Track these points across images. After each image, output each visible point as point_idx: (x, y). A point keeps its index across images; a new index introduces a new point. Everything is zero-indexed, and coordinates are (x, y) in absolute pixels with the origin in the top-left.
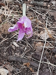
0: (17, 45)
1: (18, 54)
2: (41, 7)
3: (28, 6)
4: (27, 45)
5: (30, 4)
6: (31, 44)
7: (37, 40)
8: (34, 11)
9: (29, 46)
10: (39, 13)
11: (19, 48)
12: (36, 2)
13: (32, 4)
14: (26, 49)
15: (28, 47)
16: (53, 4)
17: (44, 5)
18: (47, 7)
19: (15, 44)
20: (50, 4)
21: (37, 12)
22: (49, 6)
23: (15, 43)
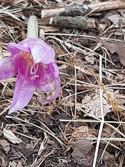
1: (20, 163)
2: (80, 30)
4: (46, 137)
5: (48, 25)
6: (57, 133)
7: (75, 120)
8: (61, 41)
9: (52, 138)
10: (74, 47)
11: (20, 147)
12: (65, 18)
13: (54, 25)
14: (42, 147)
16: (112, 23)
17: (89, 25)
18: (96, 32)
19: (9, 134)
20: (104, 23)
21: (70, 46)
22: (102, 26)
23: (10, 132)
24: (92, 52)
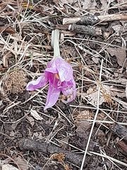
0: (38, 117)
2: (91, 36)
3: (62, 35)
4: (59, 117)
5: (67, 30)
6: (67, 114)
7: (81, 106)
8: (75, 44)
9: (63, 118)
10: (85, 50)
11: (41, 123)
12: (80, 26)
13: (71, 31)
14: (56, 124)
15: (62, 120)
16: (114, 32)
17: (97, 33)
18: (102, 38)
19: (34, 113)
20: (108, 32)
21: (82, 48)
22: (106, 34)
24: (98, 55)
